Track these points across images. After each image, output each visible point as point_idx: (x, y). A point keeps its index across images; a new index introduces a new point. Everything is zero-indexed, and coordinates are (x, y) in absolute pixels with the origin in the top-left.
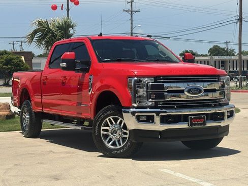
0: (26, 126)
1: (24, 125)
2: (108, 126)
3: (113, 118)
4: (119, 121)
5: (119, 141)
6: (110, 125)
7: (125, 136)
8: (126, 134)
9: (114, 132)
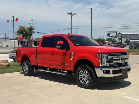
0: (25, 71)
1: (24, 71)
2: (81, 75)
3: (83, 71)
4: (85, 72)
5: (86, 81)
6: (82, 74)
7: (88, 78)
8: (88, 77)
9: (84, 77)
